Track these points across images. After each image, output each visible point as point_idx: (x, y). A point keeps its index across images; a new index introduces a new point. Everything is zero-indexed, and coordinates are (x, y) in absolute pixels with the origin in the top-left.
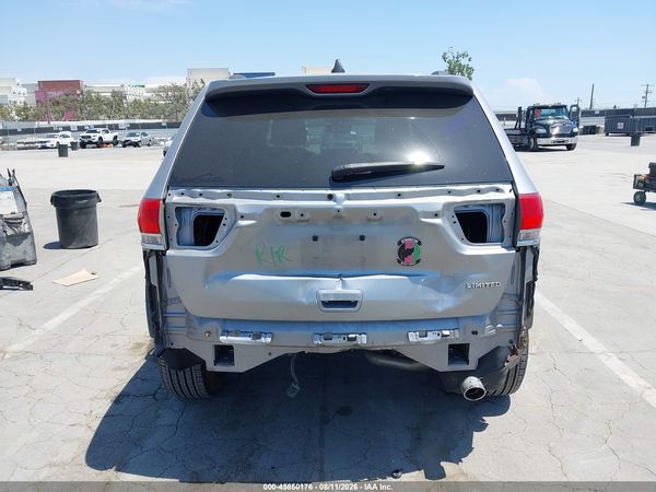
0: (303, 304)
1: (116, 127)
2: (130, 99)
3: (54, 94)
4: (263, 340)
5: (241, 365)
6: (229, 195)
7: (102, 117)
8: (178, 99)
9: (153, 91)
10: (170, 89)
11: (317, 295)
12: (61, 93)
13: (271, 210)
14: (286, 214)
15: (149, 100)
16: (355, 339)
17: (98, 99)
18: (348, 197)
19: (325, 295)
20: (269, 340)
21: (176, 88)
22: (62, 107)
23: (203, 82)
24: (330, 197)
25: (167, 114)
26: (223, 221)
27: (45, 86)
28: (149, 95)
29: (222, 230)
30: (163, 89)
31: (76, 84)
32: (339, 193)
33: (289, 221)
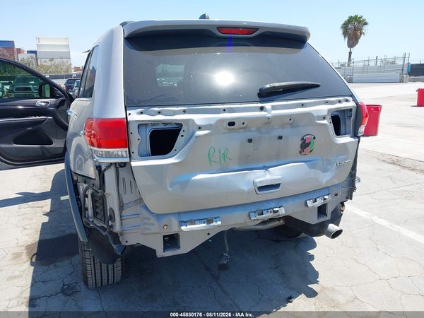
0: (244, 190)
4: (214, 224)
5: (185, 247)
6: (184, 112)
11: (254, 183)
13: (221, 121)
14: (232, 124)
16: (278, 211)
18: (274, 108)
19: (260, 182)
20: (219, 223)
24: (262, 109)
26: (181, 133)
29: (180, 140)
32: (268, 106)
33: (234, 129)
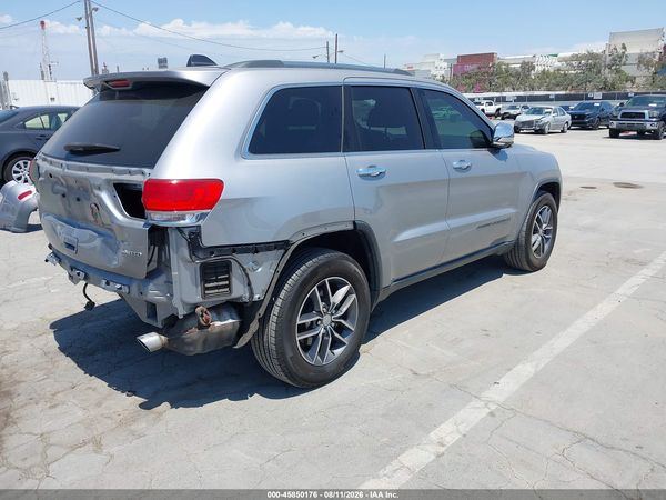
1: (503, 100)
2: (539, 69)
3: (469, 68)
7: (506, 89)
8: (590, 68)
9: (564, 60)
10: (583, 57)
12: (475, 66)
15: (559, 70)
17: (507, 71)
21: (592, 56)
22: (473, 80)
23: (624, 47)
25: (575, 84)
27: (463, 59)
28: (559, 64)
30: (577, 58)
31: (490, 56)
